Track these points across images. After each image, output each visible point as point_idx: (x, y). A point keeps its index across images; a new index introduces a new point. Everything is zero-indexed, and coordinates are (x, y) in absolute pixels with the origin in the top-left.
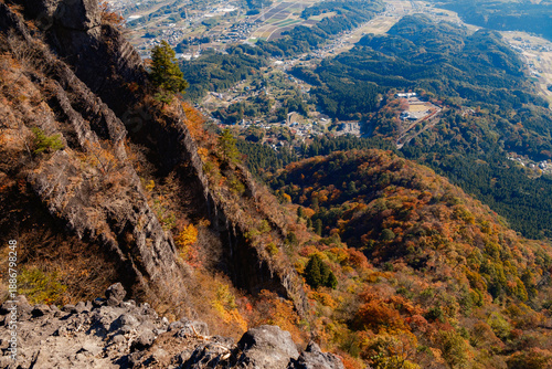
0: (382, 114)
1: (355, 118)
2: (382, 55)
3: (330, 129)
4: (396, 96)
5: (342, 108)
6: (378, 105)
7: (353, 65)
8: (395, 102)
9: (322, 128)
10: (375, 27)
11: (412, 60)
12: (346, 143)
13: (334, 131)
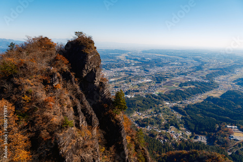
0: (218, 134)
1: (204, 134)
2: (218, 106)
3: (191, 137)
4: (226, 127)
5: (197, 128)
6: (216, 129)
7: (202, 109)
8: (226, 129)
9: (187, 136)
10: (214, 93)
11: (234, 110)
12: (199, 146)
13: (193, 139)
